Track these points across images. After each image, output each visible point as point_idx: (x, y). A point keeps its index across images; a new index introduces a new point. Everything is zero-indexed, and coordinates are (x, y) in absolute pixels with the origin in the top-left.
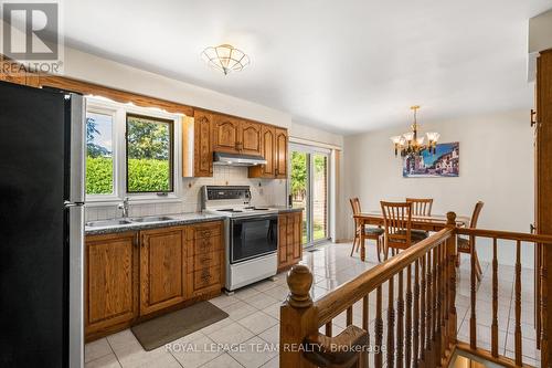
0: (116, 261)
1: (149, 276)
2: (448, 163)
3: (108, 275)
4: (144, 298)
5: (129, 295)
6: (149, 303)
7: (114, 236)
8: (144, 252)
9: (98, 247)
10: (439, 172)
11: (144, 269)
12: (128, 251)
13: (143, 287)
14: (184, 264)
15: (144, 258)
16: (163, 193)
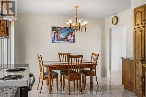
2: (71, 37)
10: (68, 41)
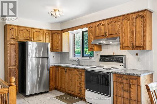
0: (63, 74)
5: (65, 85)
6: (68, 89)
8: (67, 74)
11: (67, 79)
14: (75, 82)
15: (67, 76)
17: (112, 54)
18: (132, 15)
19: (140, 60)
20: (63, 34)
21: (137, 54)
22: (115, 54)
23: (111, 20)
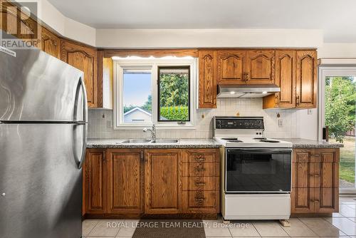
0: (129, 169)
1: (151, 185)
3: (124, 177)
4: (147, 201)
5: (138, 195)
6: (151, 206)
7: (128, 151)
8: (148, 166)
9: (119, 157)
11: (148, 179)
12: (137, 163)
13: (147, 192)
14: (180, 182)
15: (147, 171)
16: (182, 122)
17: (236, 115)
18: (296, 53)
19: (283, 123)
20: (105, 60)
21: (278, 116)
22: (240, 116)
23: (258, 53)
